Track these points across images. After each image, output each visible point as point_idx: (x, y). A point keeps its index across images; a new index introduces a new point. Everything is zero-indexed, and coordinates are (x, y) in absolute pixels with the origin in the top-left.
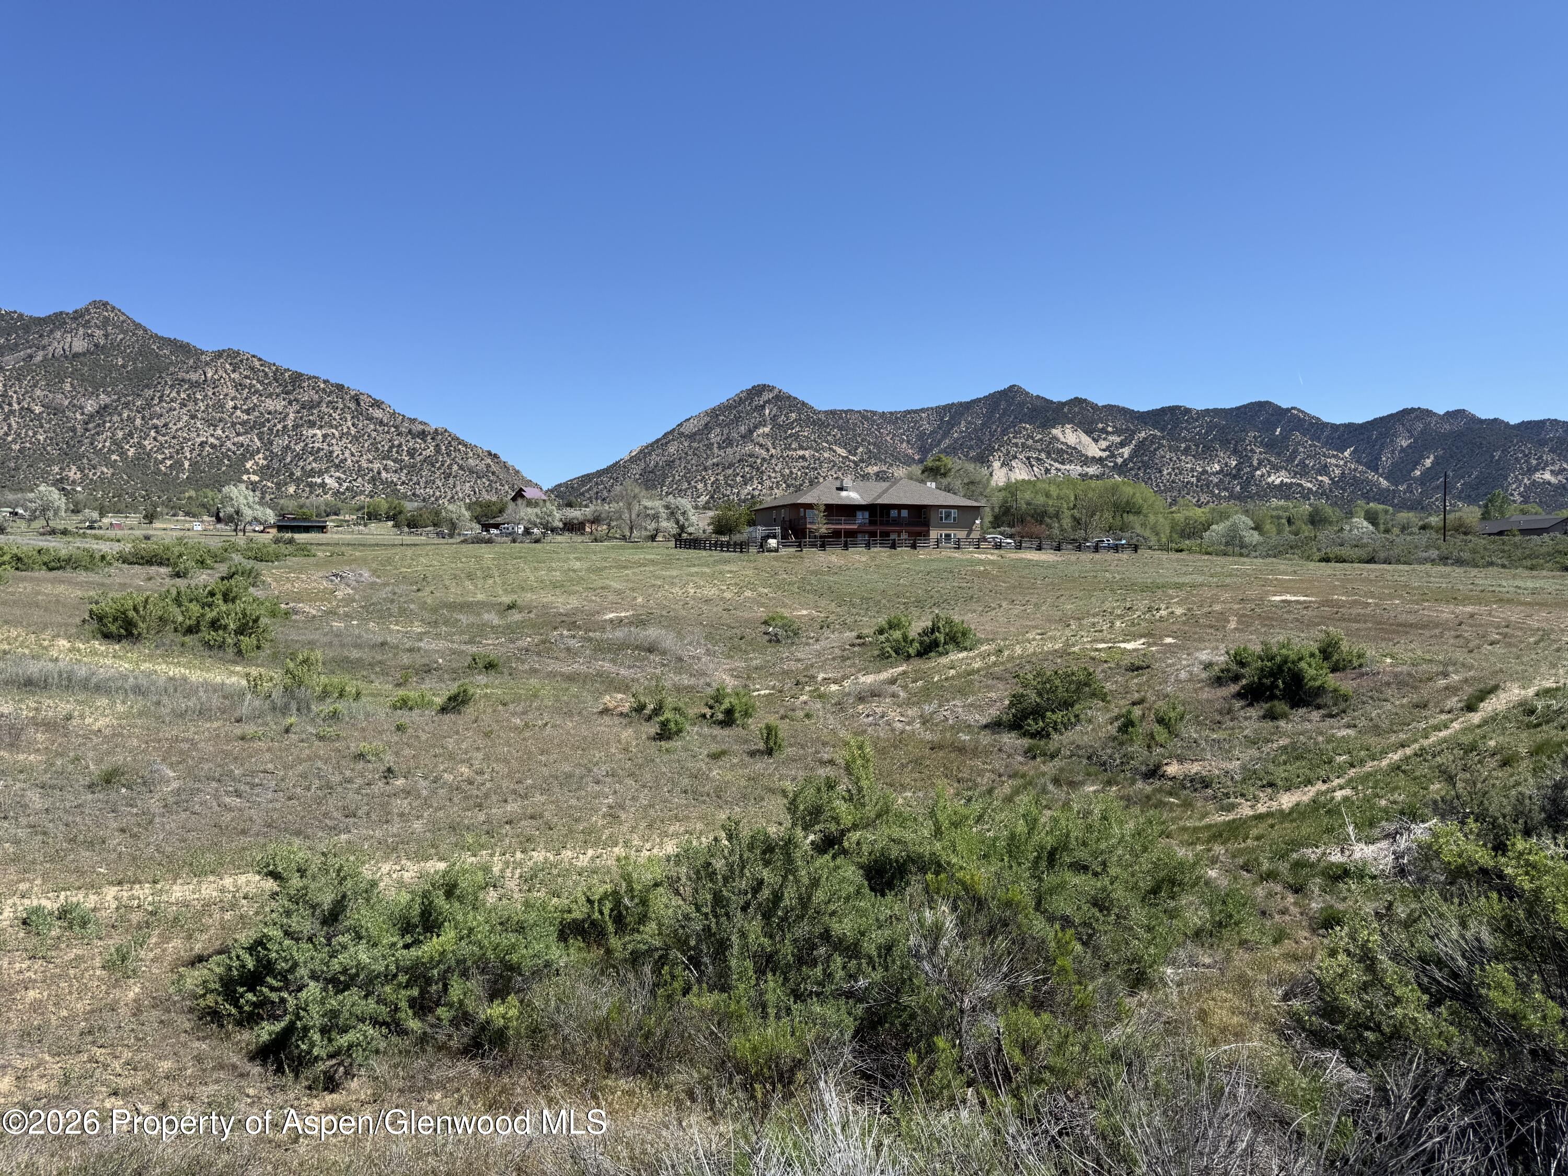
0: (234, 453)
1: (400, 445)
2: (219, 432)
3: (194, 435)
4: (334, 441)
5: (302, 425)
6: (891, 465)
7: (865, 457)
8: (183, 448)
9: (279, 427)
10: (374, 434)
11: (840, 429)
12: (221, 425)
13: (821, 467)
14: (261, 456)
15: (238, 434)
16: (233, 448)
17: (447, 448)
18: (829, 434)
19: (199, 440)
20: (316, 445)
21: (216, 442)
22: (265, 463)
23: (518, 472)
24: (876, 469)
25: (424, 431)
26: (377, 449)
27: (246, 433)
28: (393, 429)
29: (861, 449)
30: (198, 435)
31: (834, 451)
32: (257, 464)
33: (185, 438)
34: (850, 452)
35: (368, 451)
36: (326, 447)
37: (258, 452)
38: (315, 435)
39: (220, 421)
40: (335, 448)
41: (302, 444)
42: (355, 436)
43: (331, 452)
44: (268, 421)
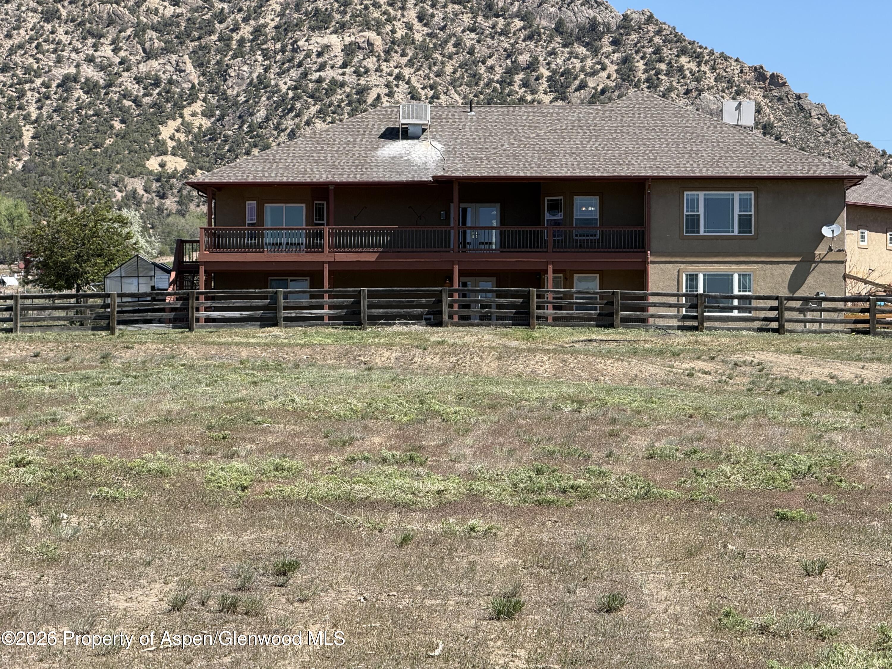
0: (137, 102)
1: (532, 66)
2: (106, 50)
3: (49, 60)
4: (371, 63)
5: (298, 25)
8: (22, 94)
9: (246, 31)
10: (469, 39)
12: (112, 32)
14: (198, 107)
15: (149, 55)
16: (136, 89)
17: (649, 66)
19: (59, 73)
20: (328, 74)
21: (99, 77)
22: (206, 123)
23: (833, 122)
25: (594, 24)
26: (476, 77)
27: (167, 50)
28: (518, 23)
30: (59, 61)
32: (187, 127)
33: (27, 70)
35: (453, 83)
36: (350, 78)
37: (192, 99)
38: (327, 48)
39: (110, 23)
40: (373, 79)
41: (295, 73)
42: (423, 47)
43: (362, 91)
44: (221, 17)
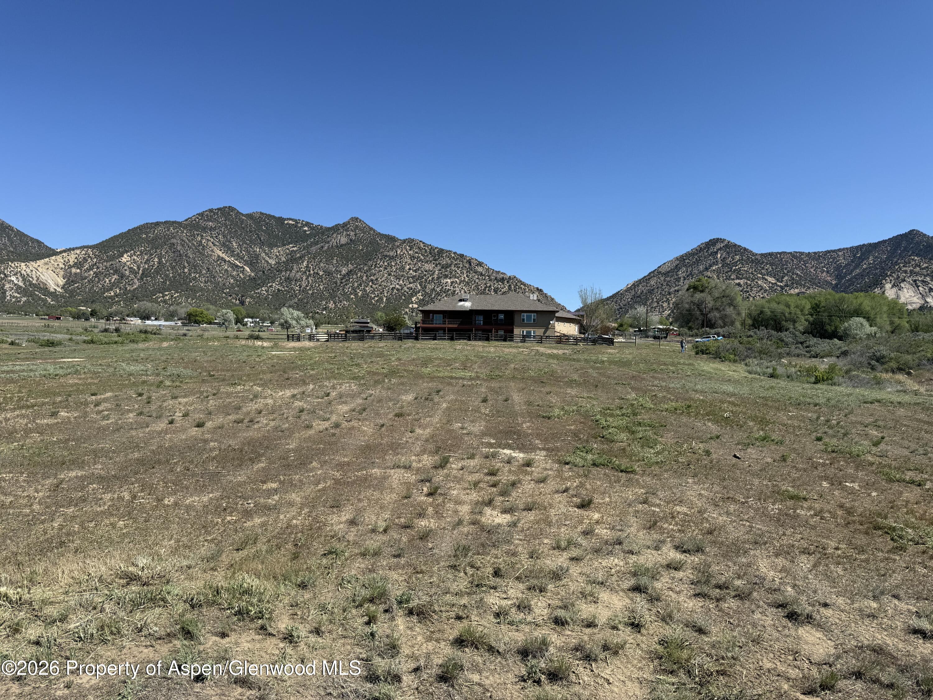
0: (407, 293)
1: (490, 286)
2: (401, 282)
3: (389, 284)
4: (456, 285)
5: (441, 277)
6: (809, 288)
7: (789, 283)
8: (384, 291)
9: (430, 278)
10: (477, 281)
11: (771, 264)
12: (403, 278)
13: (751, 290)
14: (420, 294)
15: (410, 283)
16: (407, 290)
17: (515, 287)
18: (763, 268)
19: (391, 287)
20: (447, 287)
21: (400, 288)
22: (422, 298)
23: (553, 299)
24: (797, 291)
25: (503, 278)
26: (478, 289)
27: (414, 282)
28: (487, 277)
29: (786, 278)
30: (391, 284)
31: (766, 280)
32: (418, 298)
33: (385, 286)
34: (778, 280)
35: (474, 290)
36: (452, 289)
37: (419, 292)
38: (447, 282)
39: (402, 276)
40: (457, 289)
41: (440, 287)
42: (467, 282)
43: (455, 291)
44: (425, 275)
